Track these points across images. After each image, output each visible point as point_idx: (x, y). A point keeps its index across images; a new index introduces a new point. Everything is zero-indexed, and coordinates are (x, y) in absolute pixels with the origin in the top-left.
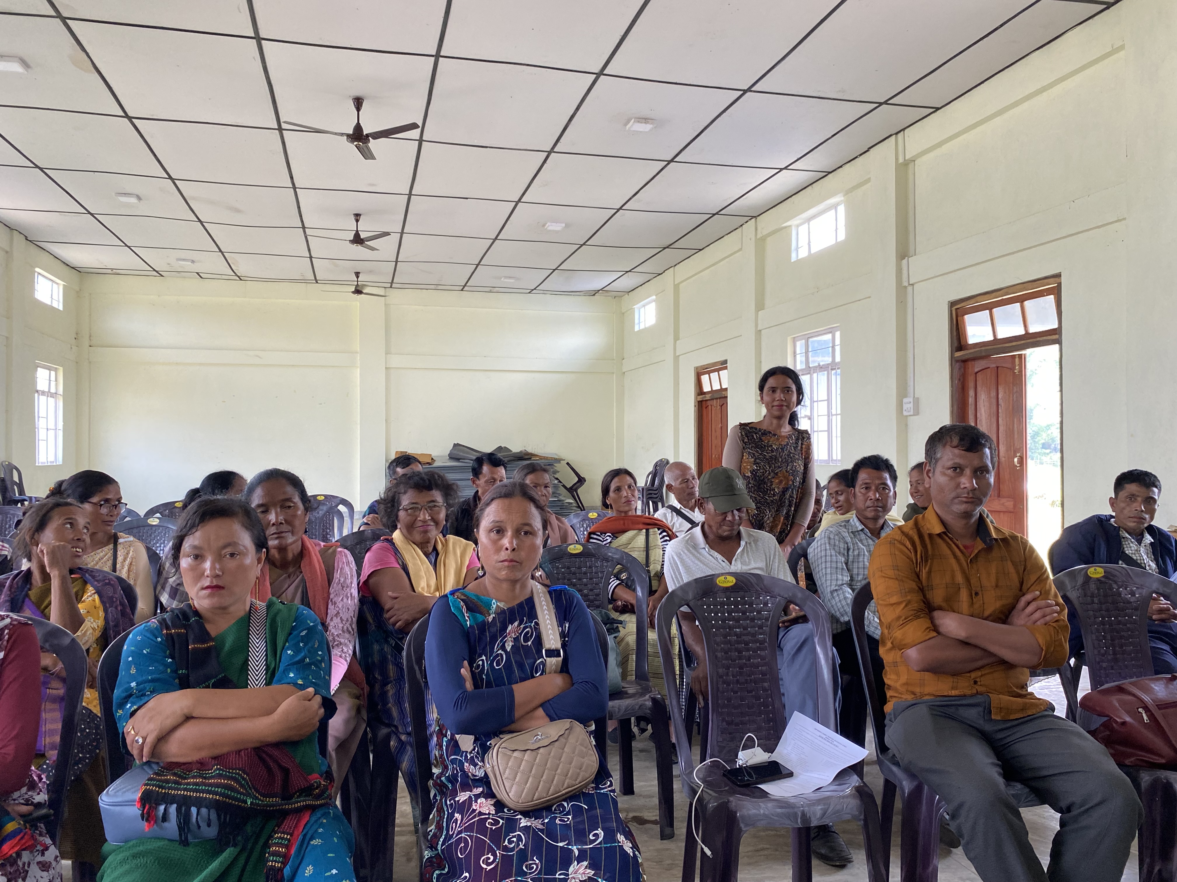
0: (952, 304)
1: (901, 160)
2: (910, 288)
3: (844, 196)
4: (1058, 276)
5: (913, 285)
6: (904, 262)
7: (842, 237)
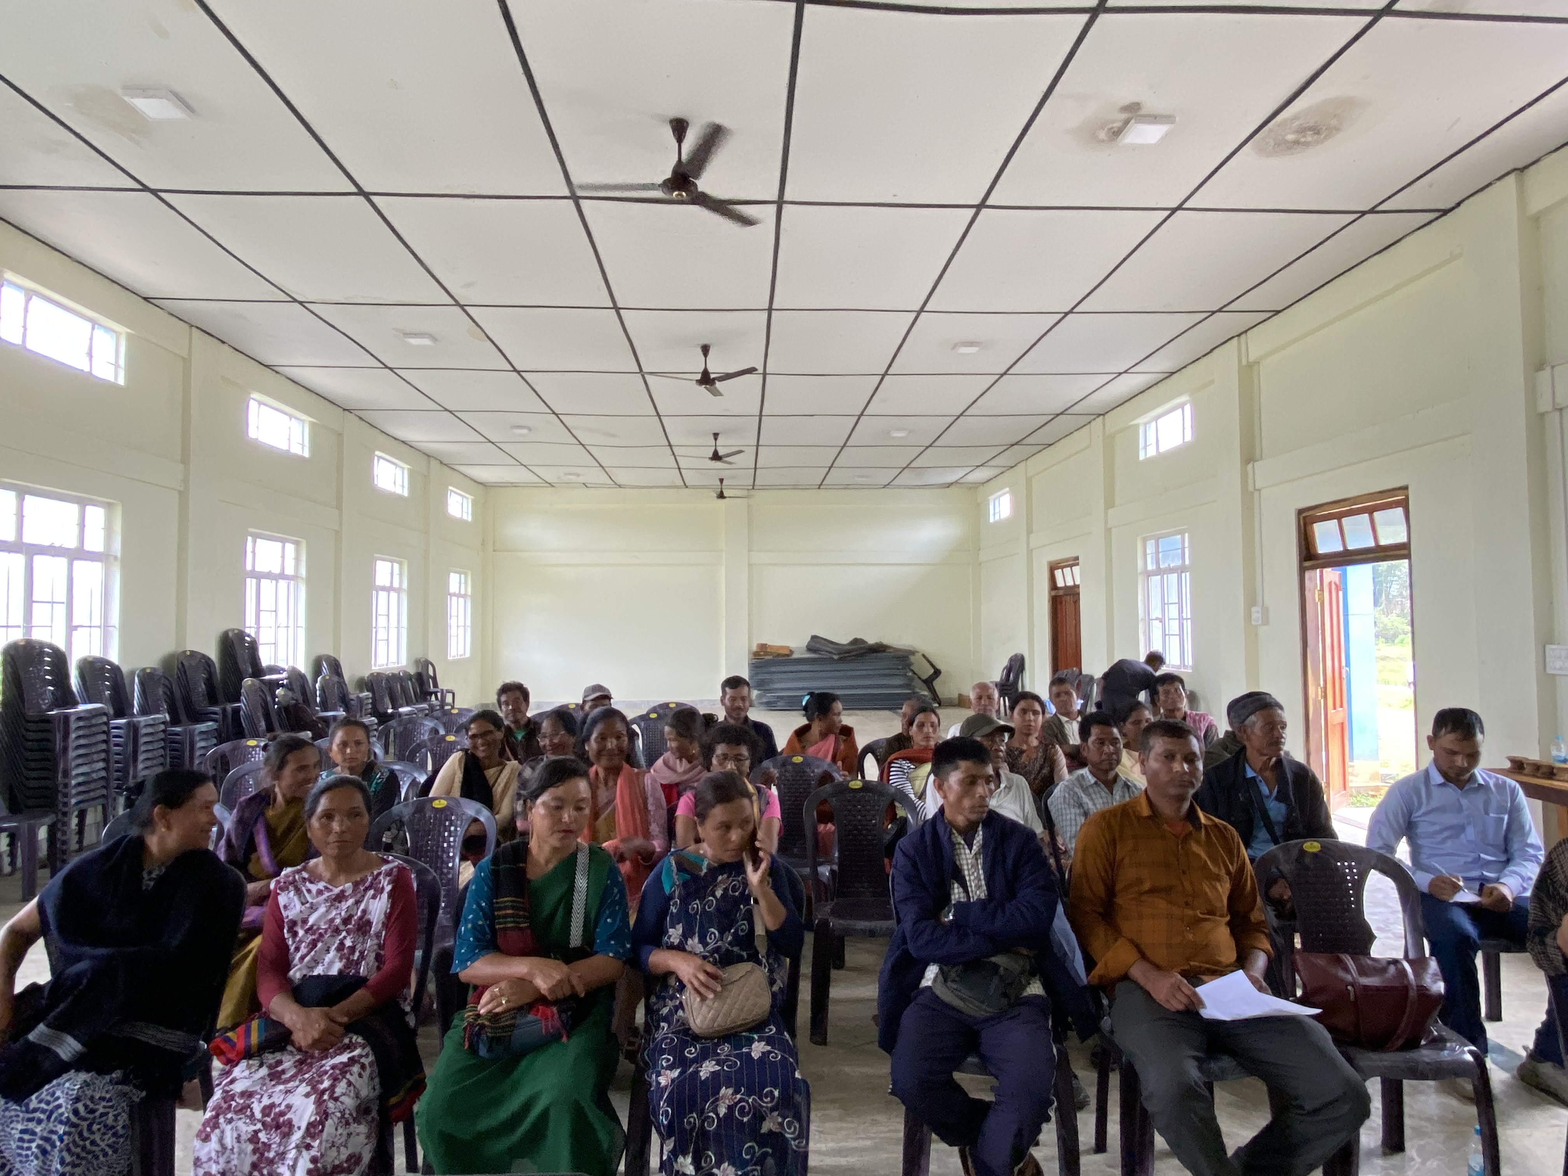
0: (1300, 512)
1: (1244, 362)
2: (1256, 494)
3: (1190, 396)
4: (1406, 488)
5: (1259, 490)
6: (1250, 466)
7: (1188, 437)
